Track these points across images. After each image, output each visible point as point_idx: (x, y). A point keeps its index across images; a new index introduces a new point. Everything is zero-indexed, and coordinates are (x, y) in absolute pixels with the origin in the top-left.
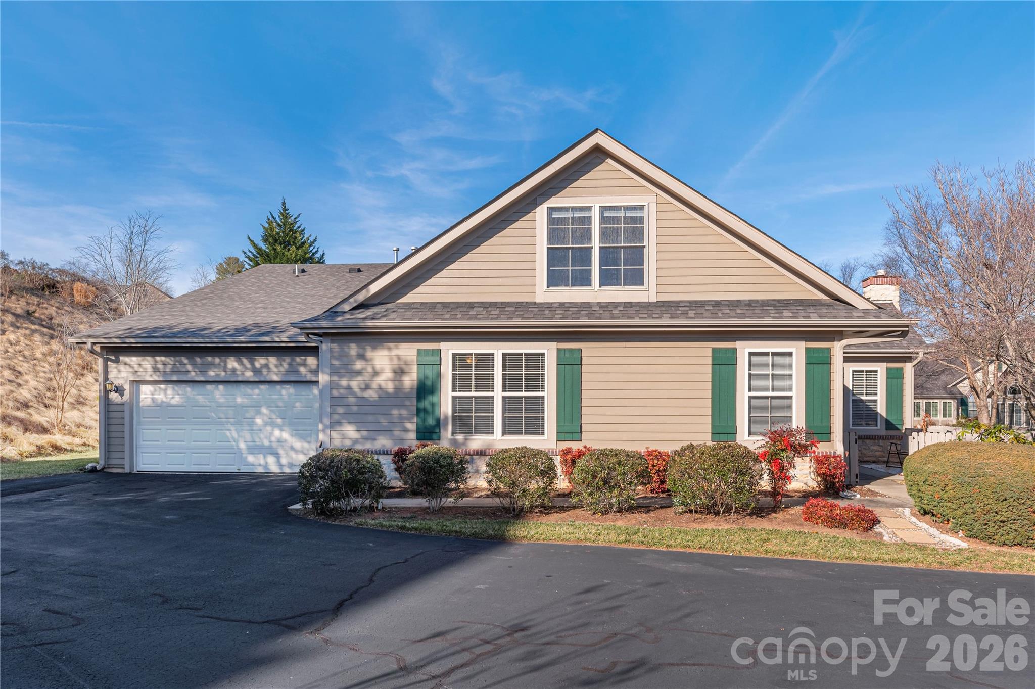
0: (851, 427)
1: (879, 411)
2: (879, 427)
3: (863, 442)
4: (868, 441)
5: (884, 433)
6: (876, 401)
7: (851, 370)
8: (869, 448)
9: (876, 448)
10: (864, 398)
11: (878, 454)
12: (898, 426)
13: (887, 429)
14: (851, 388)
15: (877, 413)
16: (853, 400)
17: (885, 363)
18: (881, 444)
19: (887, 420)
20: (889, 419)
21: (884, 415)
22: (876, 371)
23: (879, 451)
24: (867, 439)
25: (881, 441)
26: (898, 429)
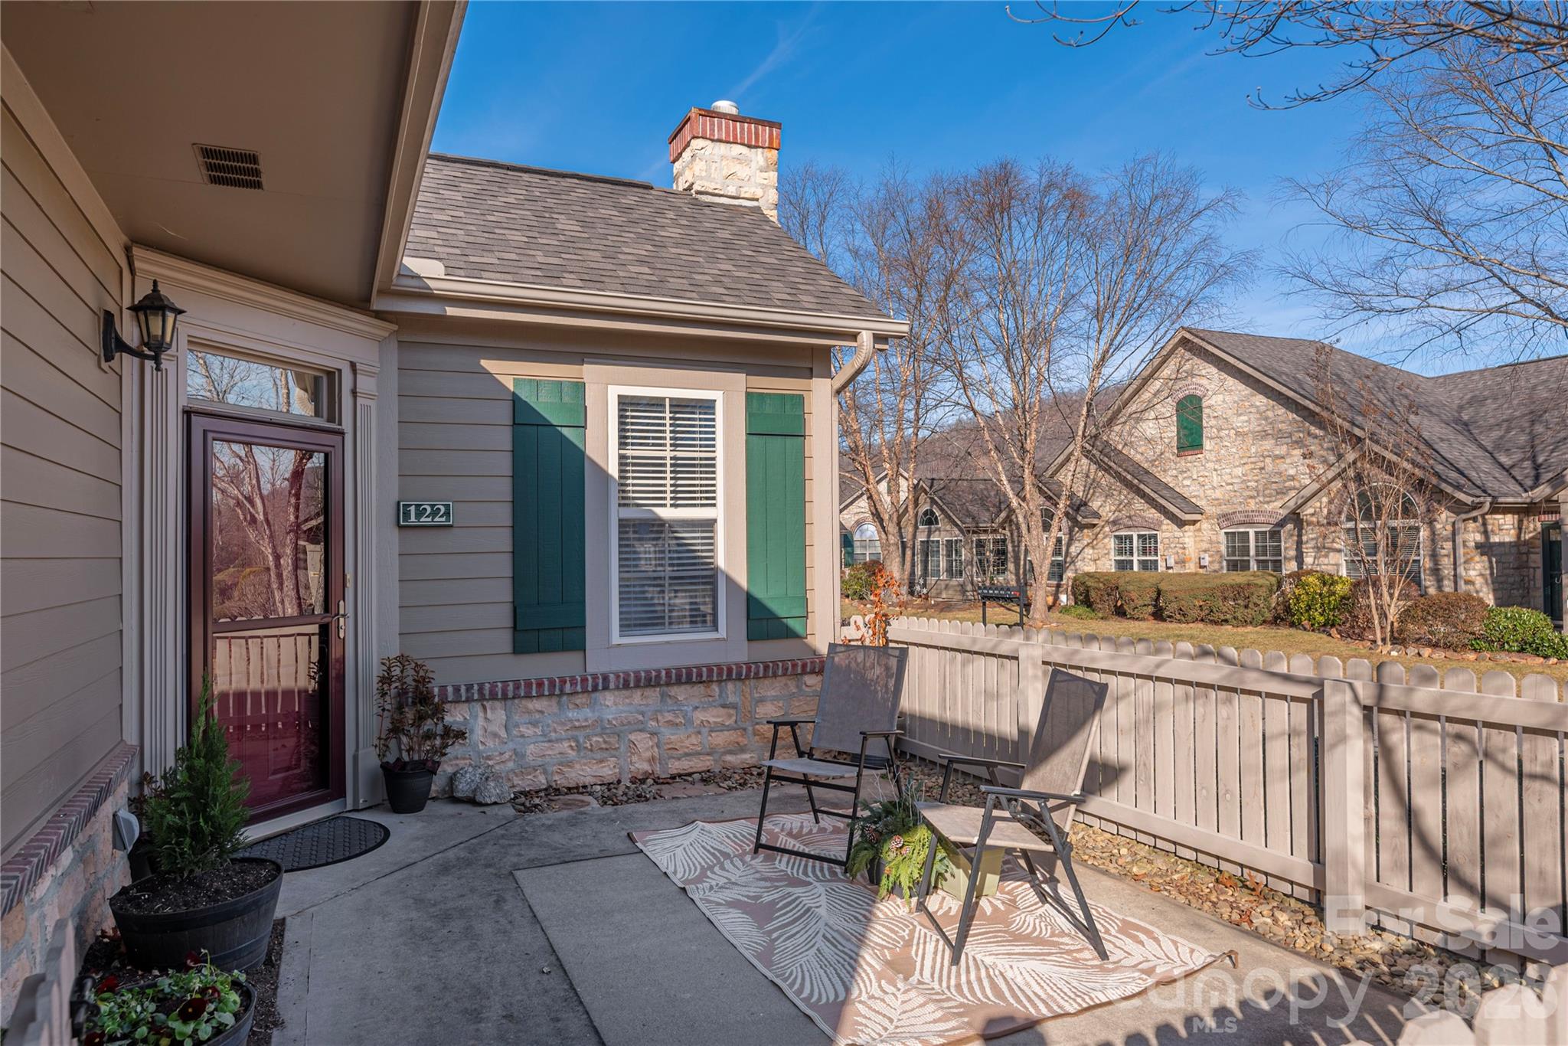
0: (616, 638)
1: (721, 562)
2: (722, 632)
3: (663, 695)
4: (680, 692)
5: (740, 652)
6: (709, 525)
7: (614, 392)
8: (689, 722)
9: (713, 716)
10: (666, 513)
11: (720, 739)
12: (791, 623)
13: (751, 638)
14: (613, 470)
15: (716, 569)
16: (623, 524)
17: (741, 377)
18: (732, 699)
19: (750, 598)
20: (759, 593)
21: (742, 580)
22: (708, 406)
23: (722, 728)
24: (679, 682)
25: (730, 686)
26: (790, 634)
